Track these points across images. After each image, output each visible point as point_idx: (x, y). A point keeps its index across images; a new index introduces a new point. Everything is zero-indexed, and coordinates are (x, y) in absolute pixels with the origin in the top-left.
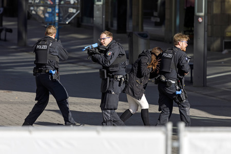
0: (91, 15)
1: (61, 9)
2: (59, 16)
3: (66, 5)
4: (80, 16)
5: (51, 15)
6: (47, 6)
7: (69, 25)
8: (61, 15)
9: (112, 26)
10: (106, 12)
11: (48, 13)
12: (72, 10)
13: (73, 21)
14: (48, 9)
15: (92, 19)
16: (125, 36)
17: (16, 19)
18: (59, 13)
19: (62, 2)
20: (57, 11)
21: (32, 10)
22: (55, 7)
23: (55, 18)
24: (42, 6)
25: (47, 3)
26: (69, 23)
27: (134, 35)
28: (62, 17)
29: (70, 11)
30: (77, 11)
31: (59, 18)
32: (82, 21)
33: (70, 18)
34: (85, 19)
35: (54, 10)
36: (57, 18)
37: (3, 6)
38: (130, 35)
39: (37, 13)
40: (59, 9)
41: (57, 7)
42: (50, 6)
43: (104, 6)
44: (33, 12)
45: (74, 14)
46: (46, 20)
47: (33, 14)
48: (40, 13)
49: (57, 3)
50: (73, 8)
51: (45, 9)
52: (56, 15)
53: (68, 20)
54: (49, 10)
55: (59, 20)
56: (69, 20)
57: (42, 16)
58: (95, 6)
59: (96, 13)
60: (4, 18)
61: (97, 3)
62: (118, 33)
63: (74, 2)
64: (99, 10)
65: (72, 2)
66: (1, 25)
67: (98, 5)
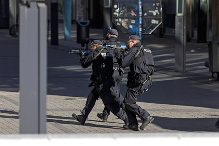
0: (173, 26)
1: (144, 20)
3: (149, 17)
4: (163, 26)
5: (135, 26)
6: (131, 18)
7: (152, 36)
8: (145, 26)
9: (193, 36)
10: (187, 23)
11: (132, 24)
12: (154, 22)
13: (156, 32)
14: (132, 21)
15: (174, 29)
16: (205, 45)
17: (101, 30)
18: (142, 24)
19: (145, 14)
20: (141, 22)
21: (117, 22)
22: (138, 19)
23: (138, 29)
24: (126, 18)
25: (131, 15)
26: (152, 34)
27: (213, 44)
28: (145, 28)
29: (152, 23)
30: (159, 23)
31: (142, 29)
32: (164, 32)
33: (152, 29)
34: (168, 29)
35: (137, 22)
36: (140, 29)
38: (210, 44)
39: (121, 24)
40: (142, 21)
41: (140, 19)
42: (134, 18)
43: (185, 17)
44: (118, 24)
45: (156, 25)
46: (130, 31)
47: (118, 26)
48: (124, 24)
49: (141, 15)
50: (156, 19)
51: (129, 20)
52: (140, 26)
53: (151, 31)
54: (133, 22)
55: (143, 32)
56: (152, 31)
57: (126, 27)
58: (176, 17)
59: (177, 24)
60: (91, 30)
61: (179, 15)
62: (198, 42)
63: (157, 14)
64: (180, 21)
65: (155, 14)
66: (88, 36)
67: (180, 16)
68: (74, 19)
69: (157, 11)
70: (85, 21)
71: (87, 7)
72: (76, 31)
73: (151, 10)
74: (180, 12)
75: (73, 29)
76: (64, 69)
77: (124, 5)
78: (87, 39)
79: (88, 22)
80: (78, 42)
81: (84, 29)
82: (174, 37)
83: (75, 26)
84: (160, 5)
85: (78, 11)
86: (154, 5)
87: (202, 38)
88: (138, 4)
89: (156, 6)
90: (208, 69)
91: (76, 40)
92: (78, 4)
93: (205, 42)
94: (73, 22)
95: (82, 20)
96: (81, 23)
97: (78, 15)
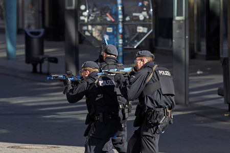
0: (170, 36)
1: (126, 27)
2: (123, 38)
3: (133, 23)
4: (154, 37)
5: (112, 36)
6: (107, 24)
8: (127, 36)
9: (199, 49)
10: (190, 30)
11: (108, 34)
12: (141, 29)
13: (143, 44)
14: (108, 28)
15: (170, 41)
17: (62, 43)
18: (123, 34)
19: (128, 19)
20: (121, 31)
21: (85, 31)
22: (117, 25)
23: (117, 41)
24: (99, 24)
25: (106, 20)
26: (138, 47)
28: (128, 39)
29: (138, 31)
30: (148, 31)
31: (124, 41)
32: (156, 44)
33: (139, 41)
34: (161, 41)
35: (116, 30)
36: (121, 41)
37: (43, 26)
39: (92, 34)
40: (123, 28)
41: (120, 26)
42: (111, 24)
43: (187, 22)
44: (87, 33)
45: (144, 34)
47: (87, 36)
48: (96, 34)
49: (121, 20)
50: (144, 26)
51: (103, 28)
52: (120, 36)
53: (136, 43)
54: (110, 30)
55: (124, 44)
56: (138, 44)
57: (99, 38)
58: (174, 22)
59: (176, 32)
60: (46, 43)
61: (178, 18)
62: (207, 59)
63: (145, 18)
64: (180, 28)
65: (141, 17)
66: (42, 53)
67: (179, 21)
68: (20, 26)
69: (145, 13)
70: (37, 30)
71: (41, 9)
72: (24, 46)
73: (135, 12)
74: (179, 14)
75: (19, 43)
76: (7, 103)
77: (95, 6)
78: (41, 57)
79: (42, 31)
80: (28, 61)
81: (35, 42)
82: (171, 52)
83: (23, 38)
84: (149, 5)
85: (26, 16)
86: (140, 4)
87: (213, 52)
88: (116, 4)
89: (143, 6)
90: (223, 99)
91: (24, 59)
92: (26, 4)
93: (218, 58)
94: (20, 31)
95: (33, 29)
96: (32, 33)
97: (26, 22)
